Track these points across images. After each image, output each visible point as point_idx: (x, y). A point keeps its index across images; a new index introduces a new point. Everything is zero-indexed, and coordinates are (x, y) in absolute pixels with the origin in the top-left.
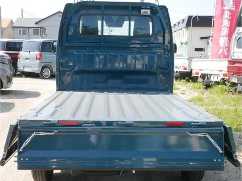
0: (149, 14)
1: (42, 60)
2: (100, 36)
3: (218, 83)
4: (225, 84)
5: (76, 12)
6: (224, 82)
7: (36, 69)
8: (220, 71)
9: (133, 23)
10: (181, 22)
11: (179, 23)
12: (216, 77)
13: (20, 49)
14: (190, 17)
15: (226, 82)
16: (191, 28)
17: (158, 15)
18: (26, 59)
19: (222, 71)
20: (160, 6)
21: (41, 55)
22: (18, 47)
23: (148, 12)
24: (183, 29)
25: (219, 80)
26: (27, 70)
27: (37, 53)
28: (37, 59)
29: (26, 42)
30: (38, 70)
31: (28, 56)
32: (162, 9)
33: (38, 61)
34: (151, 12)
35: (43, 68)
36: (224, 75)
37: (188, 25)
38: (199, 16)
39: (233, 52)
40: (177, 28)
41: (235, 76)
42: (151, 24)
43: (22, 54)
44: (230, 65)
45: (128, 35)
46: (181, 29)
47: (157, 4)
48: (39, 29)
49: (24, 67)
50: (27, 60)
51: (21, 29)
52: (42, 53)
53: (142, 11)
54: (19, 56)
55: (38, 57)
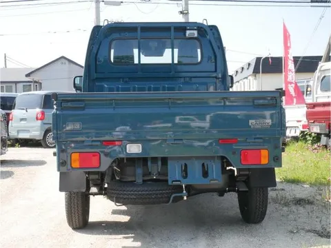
0: (196, 35)
1: (45, 121)
2: (136, 64)
3: (296, 139)
4: (305, 140)
5: (106, 36)
6: (304, 136)
7: (36, 134)
8: (298, 121)
9: (176, 51)
10: (246, 68)
11: (243, 68)
12: (293, 131)
13: (11, 107)
14: (258, 59)
15: (307, 137)
16: (260, 75)
17: (208, 37)
18: (22, 120)
19: (300, 121)
20: (210, 26)
21: (43, 113)
22: (8, 104)
23: (195, 33)
24: (250, 78)
25: (298, 134)
26: (23, 136)
27: (38, 110)
28: (37, 119)
29: (20, 95)
30: (40, 136)
31: (25, 116)
32: (211, 30)
33: (40, 121)
34: (198, 33)
35: (47, 132)
36: (304, 127)
37: (256, 71)
38: (272, 58)
39: (317, 98)
40: (240, 76)
41: (316, 124)
42: (199, 50)
43: (16, 113)
44: (309, 110)
45: (171, 62)
46: (246, 78)
47: (205, 23)
48: (32, 84)
49: (18, 132)
50: (22, 122)
51: (4, 85)
52: (45, 110)
53: (188, 32)
54: (11, 116)
55: (40, 116)
